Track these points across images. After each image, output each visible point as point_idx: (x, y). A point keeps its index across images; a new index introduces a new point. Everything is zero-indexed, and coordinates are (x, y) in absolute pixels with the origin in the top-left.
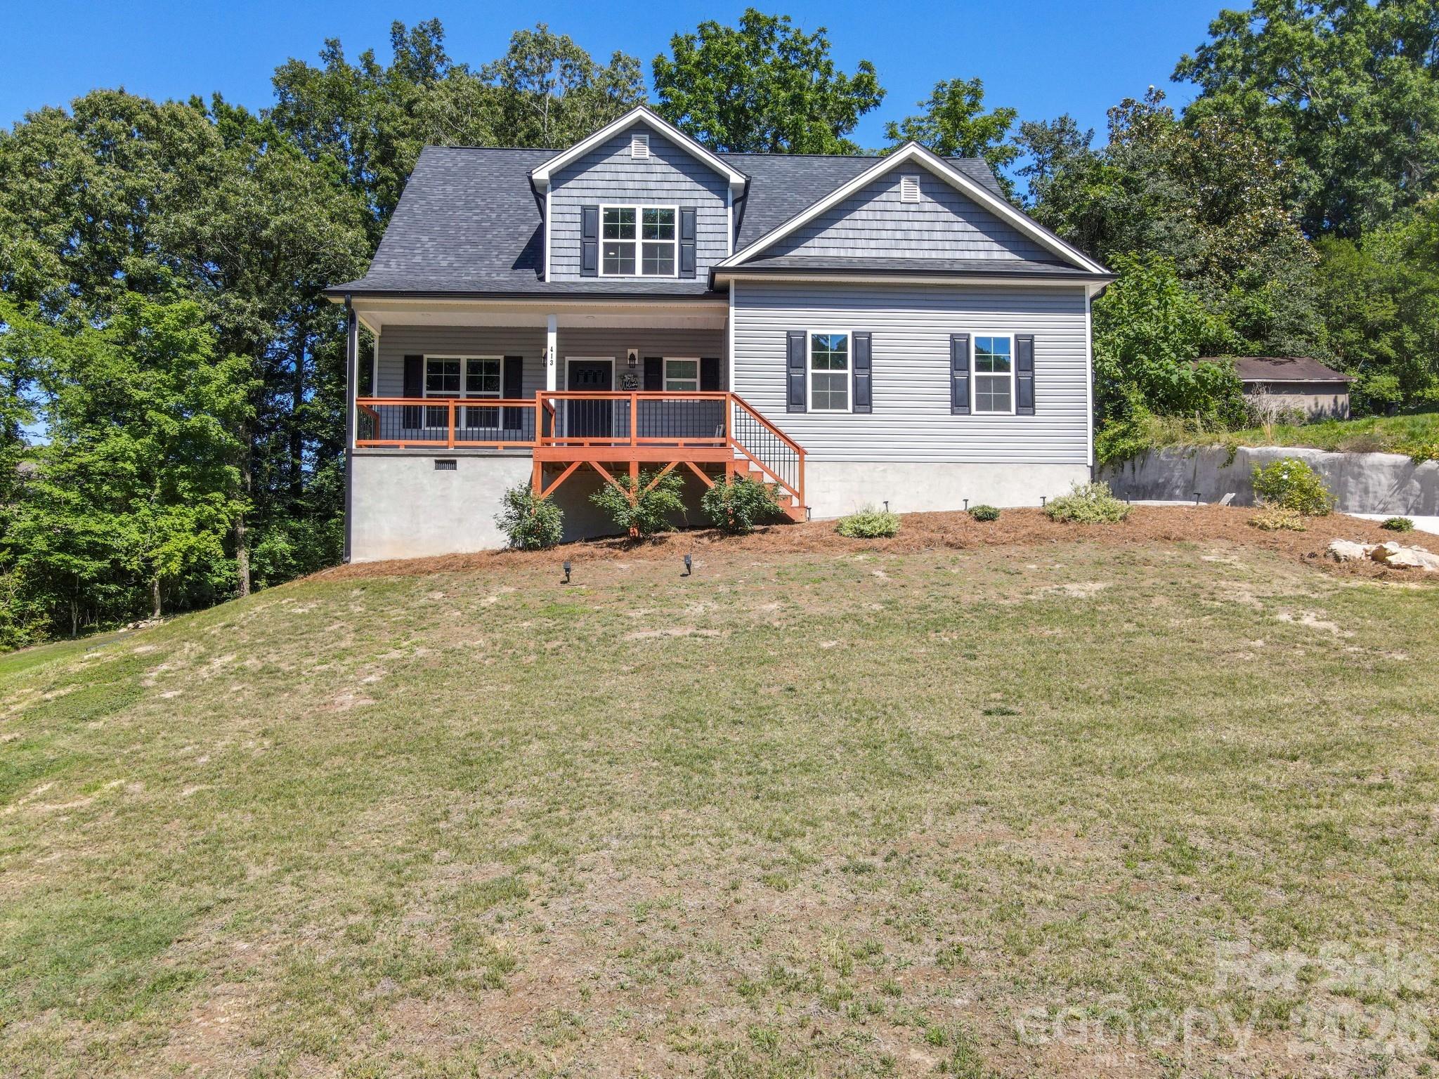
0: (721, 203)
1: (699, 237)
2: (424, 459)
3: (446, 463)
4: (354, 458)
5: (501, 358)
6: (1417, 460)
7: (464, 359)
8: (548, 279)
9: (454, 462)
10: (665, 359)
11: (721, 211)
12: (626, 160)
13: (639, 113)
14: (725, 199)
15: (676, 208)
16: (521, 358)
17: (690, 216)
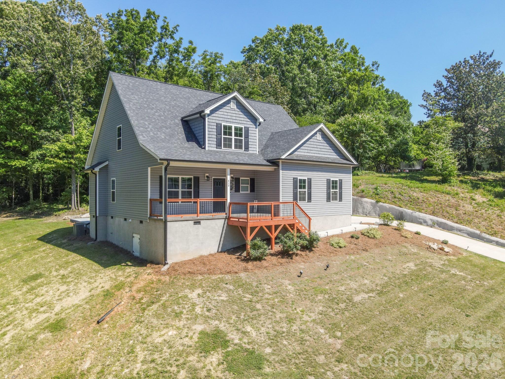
0: (255, 127)
1: (250, 137)
2: (190, 222)
3: (197, 222)
4: (168, 223)
5: (192, 177)
6: (377, 202)
7: (180, 177)
8: (207, 148)
9: (200, 222)
10: (241, 178)
11: (255, 129)
12: (229, 108)
13: (236, 94)
14: (256, 125)
15: (243, 127)
16: (199, 177)
17: (247, 130)
